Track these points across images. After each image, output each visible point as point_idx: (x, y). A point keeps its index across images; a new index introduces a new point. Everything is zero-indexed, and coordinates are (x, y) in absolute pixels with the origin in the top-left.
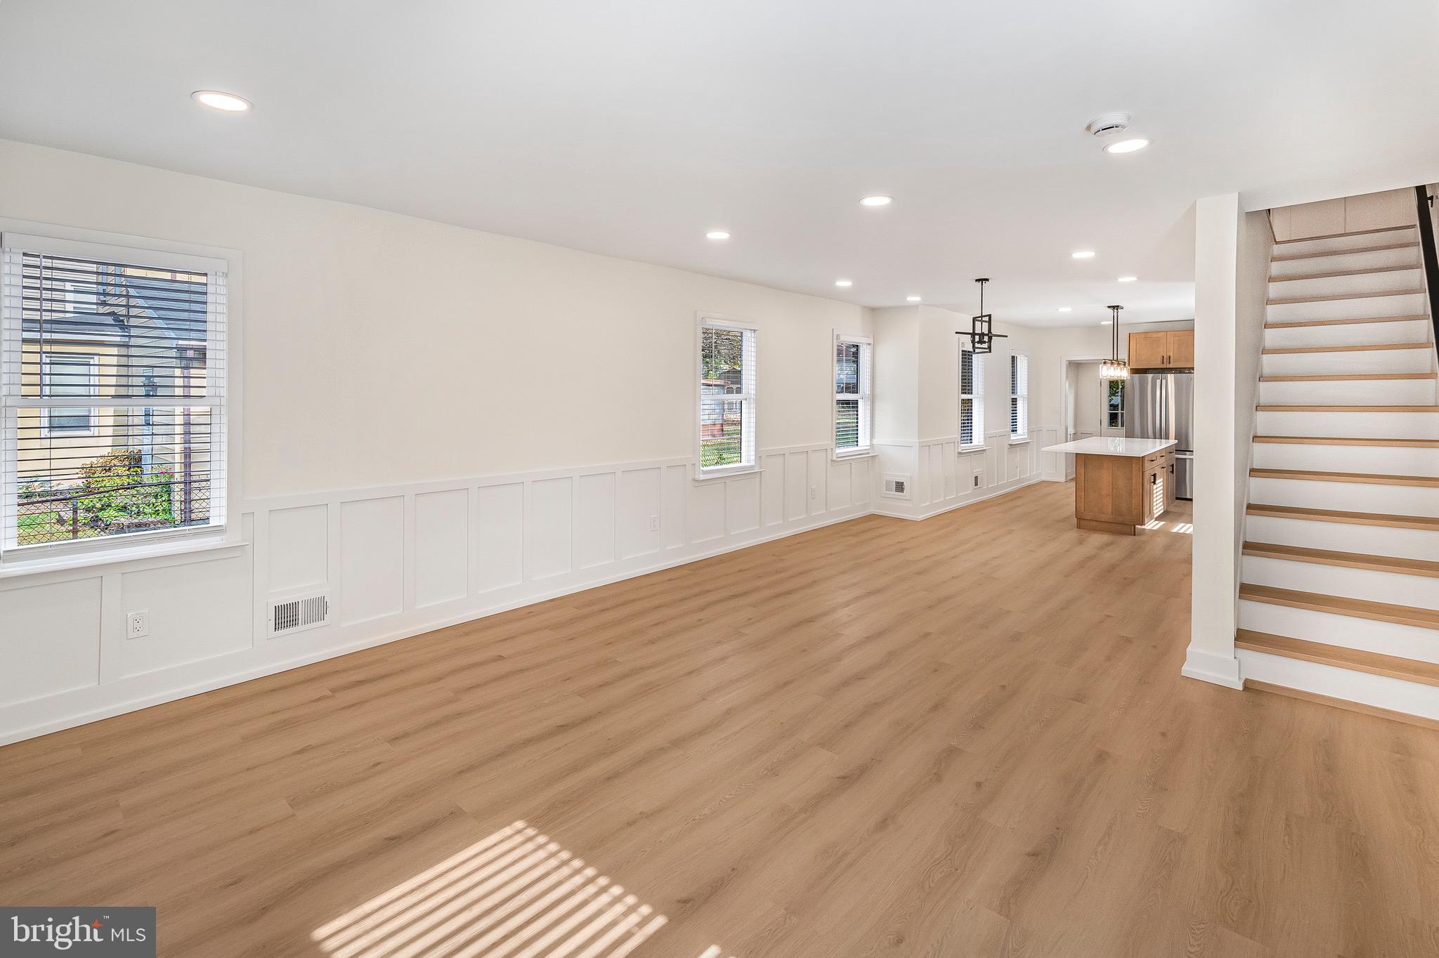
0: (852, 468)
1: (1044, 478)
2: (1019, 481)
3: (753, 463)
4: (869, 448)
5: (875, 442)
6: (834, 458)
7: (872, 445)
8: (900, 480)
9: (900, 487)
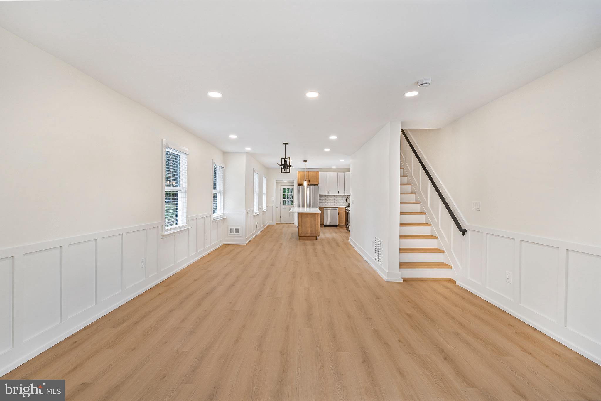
0: (218, 224)
1: (269, 224)
2: (265, 226)
3: (185, 224)
4: (222, 215)
5: (225, 212)
6: (213, 220)
7: (224, 213)
8: (237, 228)
9: (237, 231)
